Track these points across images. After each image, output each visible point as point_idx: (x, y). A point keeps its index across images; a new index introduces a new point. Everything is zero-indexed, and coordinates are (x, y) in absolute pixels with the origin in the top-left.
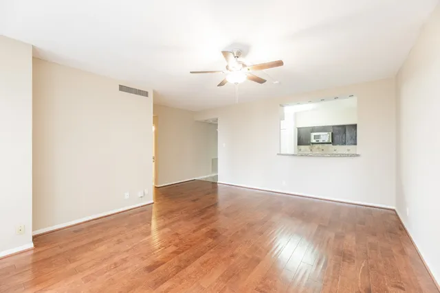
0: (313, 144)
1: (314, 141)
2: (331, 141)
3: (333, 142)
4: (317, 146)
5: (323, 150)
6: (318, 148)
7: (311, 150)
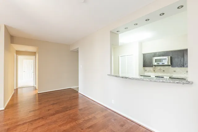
0: (155, 66)
1: (156, 64)
2: (170, 64)
3: (172, 64)
4: (159, 68)
5: (164, 71)
6: (160, 69)
7: (154, 71)
